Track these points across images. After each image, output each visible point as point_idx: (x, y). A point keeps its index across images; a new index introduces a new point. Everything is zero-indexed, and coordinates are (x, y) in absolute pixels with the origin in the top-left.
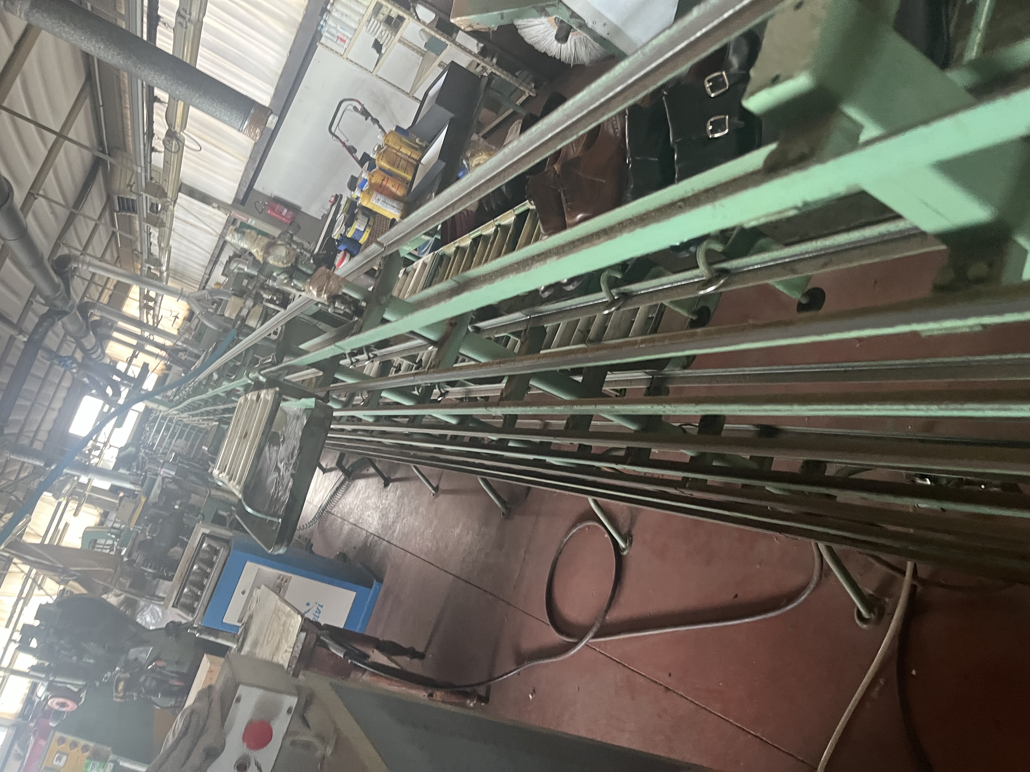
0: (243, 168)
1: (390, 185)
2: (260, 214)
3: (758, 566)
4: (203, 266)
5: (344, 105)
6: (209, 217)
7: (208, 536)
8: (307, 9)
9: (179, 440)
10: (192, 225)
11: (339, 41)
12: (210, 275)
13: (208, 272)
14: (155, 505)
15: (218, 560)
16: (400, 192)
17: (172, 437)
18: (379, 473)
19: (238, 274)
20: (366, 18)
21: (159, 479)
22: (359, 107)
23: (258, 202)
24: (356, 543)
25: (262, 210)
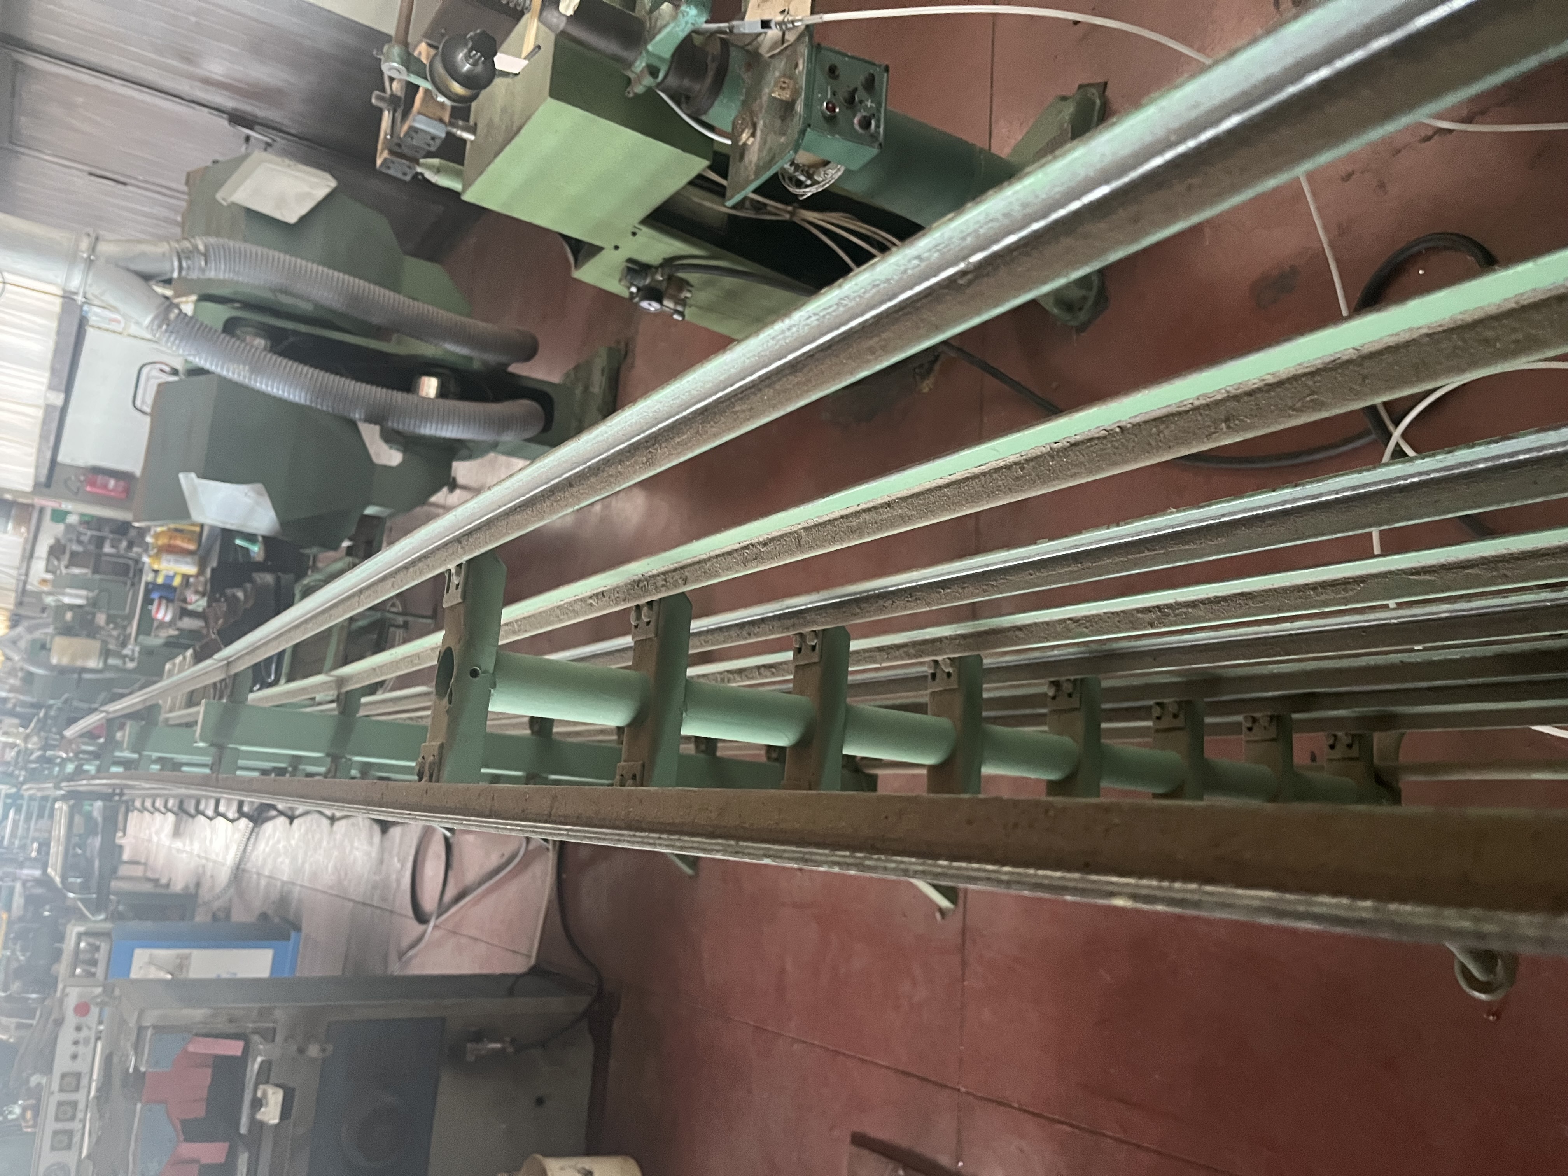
0: (34, 451)
1: (179, 543)
2: (76, 495)
5: (145, 371)
7: (87, 934)
13: (23, 571)
14: (21, 919)
15: (102, 956)
16: (192, 547)
17: (28, 819)
18: (281, 813)
19: (57, 607)
21: (18, 886)
22: (167, 369)
23: (70, 478)
24: (275, 895)
25: (78, 489)
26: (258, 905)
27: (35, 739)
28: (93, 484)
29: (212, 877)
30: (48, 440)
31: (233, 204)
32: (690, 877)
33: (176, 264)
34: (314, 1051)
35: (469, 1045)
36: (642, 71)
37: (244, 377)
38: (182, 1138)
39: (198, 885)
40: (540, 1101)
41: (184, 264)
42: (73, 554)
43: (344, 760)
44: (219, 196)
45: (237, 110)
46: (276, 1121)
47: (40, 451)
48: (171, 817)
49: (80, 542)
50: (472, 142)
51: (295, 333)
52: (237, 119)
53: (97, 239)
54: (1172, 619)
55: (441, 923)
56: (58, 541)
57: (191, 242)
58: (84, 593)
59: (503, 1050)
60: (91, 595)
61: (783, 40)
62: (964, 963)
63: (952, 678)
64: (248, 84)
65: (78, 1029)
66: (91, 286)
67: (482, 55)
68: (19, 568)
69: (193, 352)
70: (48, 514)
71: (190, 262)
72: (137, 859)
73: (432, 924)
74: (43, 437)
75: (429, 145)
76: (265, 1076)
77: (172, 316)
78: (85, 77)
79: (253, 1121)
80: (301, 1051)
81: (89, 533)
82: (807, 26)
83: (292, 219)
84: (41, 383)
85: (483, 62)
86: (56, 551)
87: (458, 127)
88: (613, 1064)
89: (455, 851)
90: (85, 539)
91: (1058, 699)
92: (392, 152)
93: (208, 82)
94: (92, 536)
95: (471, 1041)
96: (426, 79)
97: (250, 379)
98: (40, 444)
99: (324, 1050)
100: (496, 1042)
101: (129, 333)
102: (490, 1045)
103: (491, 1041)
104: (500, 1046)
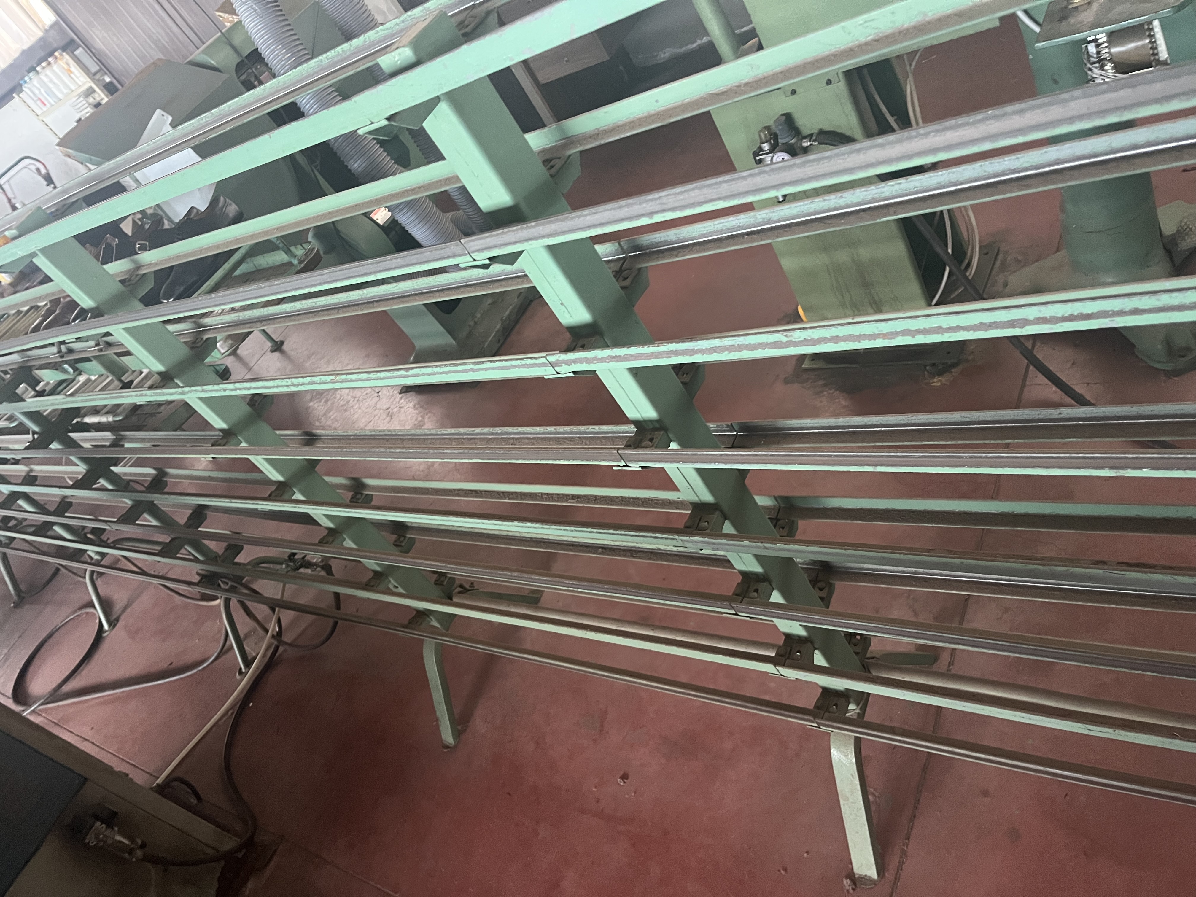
3: (197, 641)
5: (27, 161)
11: (39, 102)
20: (75, 94)
22: (43, 171)
32: (446, 747)
35: (97, 824)
55: (40, 710)
59: (130, 850)
89: (103, 649)
100: (124, 836)
101: (44, 120)
102: (119, 838)
103: (121, 833)
104: (126, 842)
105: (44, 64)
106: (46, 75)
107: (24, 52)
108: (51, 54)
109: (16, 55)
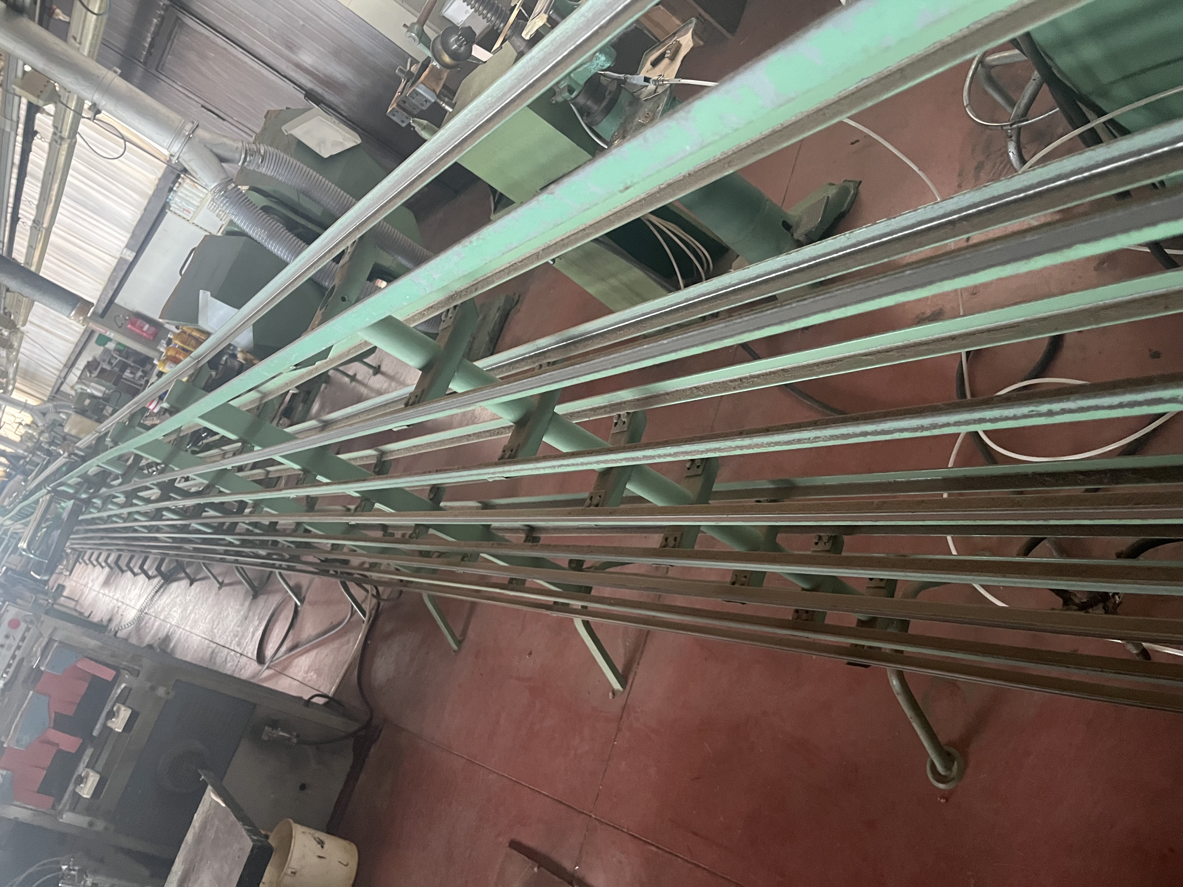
0: (101, 288)
2: (120, 329)
4: (57, 370)
6: (66, 325)
8: (157, 185)
9: (12, 556)
10: (47, 330)
11: (185, 212)
12: (65, 378)
13: (63, 375)
18: (188, 576)
23: (119, 316)
24: (162, 635)
25: (122, 324)
26: (148, 640)
27: (47, 435)
28: (133, 324)
29: (122, 615)
30: (114, 284)
31: (291, 135)
32: (454, 651)
33: (243, 156)
34: (161, 691)
35: (267, 728)
36: (563, 88)
37: (263, 239)
38: (52, 725)
39: (110, 620)
40: (303, 787)
41: (248, 159)
42: (103, 370)
43: (249, 445)
44: (284, 128)
45: (312, 90)
46: (120, 731)
47: (105, 289)
48: (107, 570)
49: (110, 363)
50: (450, 112)
51: (303, 227)
52: (310, 95)
53: (197, 126)
54: (745, 384)
55: (273, 666)
56: (95, 360)
57: (256, 146)
58: (103, 389)
59: (289, 739)
60: (107, 391)
61: (655, 91)
62: (619, 730)
63: (625, 425)
64: (324, 75)
65: (7, 637)
66: (184, 154)
67: (466, 40)
68: (61, 371)
69: (235, 213)
70: (96, 337)
71: (251, 158)
72: (72, 597)
73: (266, 665)
74: (111, 280)
75: (423, 105)
76: (123, 699)
77: (230, 188)
78: (220, 41)
79: (105, 726)
80: (153, 688)
81: (119, 358)
82: (671, 85)
83: (326, 156)
84: (122, 242)
85: (465, 45)
86: (90, 366)
87: (444, 102)
88: (363, 776)
89: (299, 618)
90: (114, 362)
91: (691, 470)
92: (398, 105)
93: (298, 66)
94: (120, 360)
95: (269, 726)
96: (429, 49)
97: (265, 241)
98: (108, 283)
99: (168, 693)
100: (286, 732)
101: (194, 222)
102: (281, 733)
103: (283, 731)
104: (288, 736)
105: (177, 185)
106: (181, 192)
107: (160, 179)
108: (178, 176)
109: (156, 182)
